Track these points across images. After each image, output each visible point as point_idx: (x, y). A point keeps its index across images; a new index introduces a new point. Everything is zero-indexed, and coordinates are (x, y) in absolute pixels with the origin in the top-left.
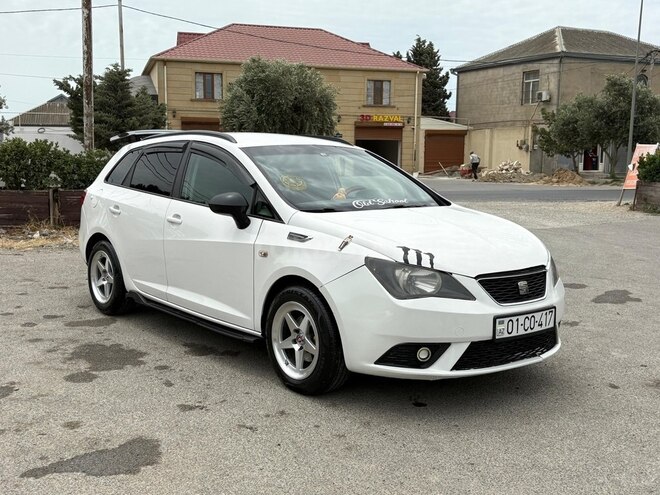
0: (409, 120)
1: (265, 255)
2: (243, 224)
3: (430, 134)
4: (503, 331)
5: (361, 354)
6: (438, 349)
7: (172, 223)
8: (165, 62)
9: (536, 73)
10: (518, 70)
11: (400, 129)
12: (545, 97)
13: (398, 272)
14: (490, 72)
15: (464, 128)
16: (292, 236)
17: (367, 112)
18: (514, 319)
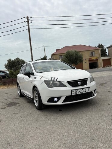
0: (99, 58)
1: (31, 82)
3: (103, 60)
4: (74, 93)
6: (59, 98)
8: (54, 55)
11: (97, 60)
15: (110, 58)
17: (90, 58)
18: (77, 90)
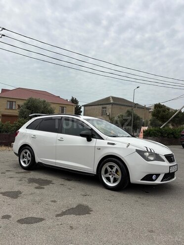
1: (99, 149)
2: (89, 140)
4: (171, 170)
5: (136, 177)
6: (158, 175)
7: (60, 140)
9: (105, 108)
10: (101, 107)
12: (108, 114)
13: (145, 154)
14: (93, 107)
16: (108, 143)
18: (172, 167)
